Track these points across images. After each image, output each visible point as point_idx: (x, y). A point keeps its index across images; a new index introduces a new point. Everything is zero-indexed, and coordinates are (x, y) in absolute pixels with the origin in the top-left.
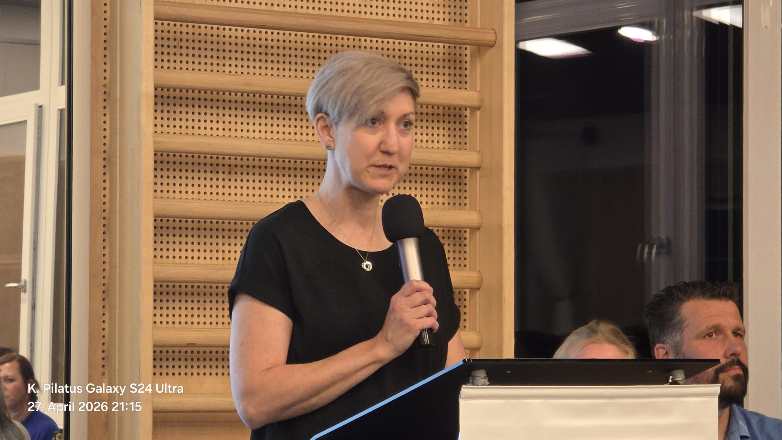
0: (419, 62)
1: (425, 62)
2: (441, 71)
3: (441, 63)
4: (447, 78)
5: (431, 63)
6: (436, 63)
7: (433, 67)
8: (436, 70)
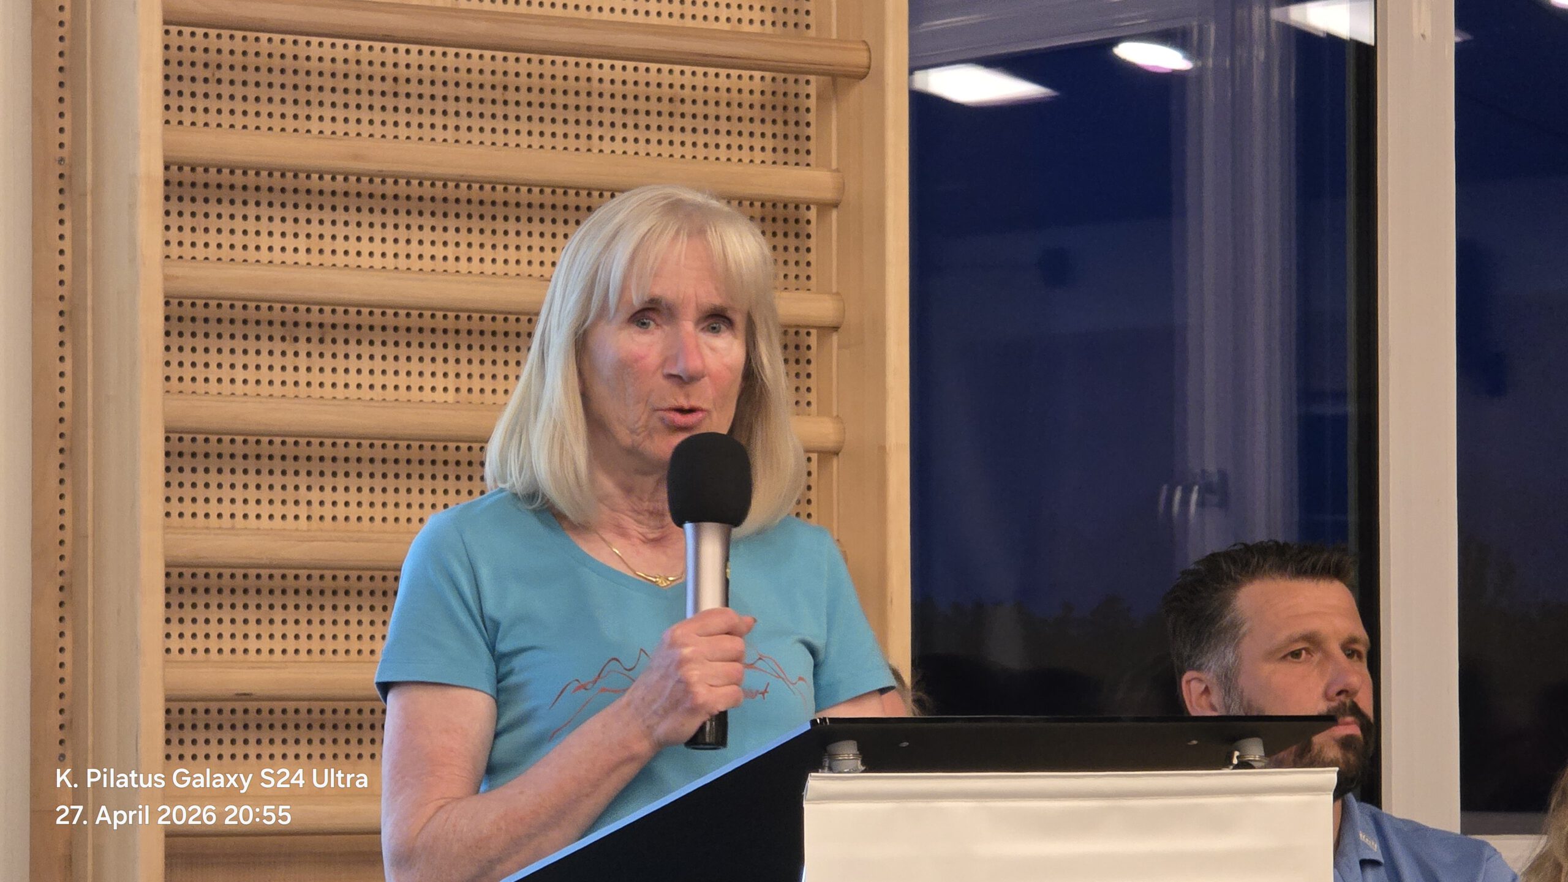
0: (711, 110)
1: (723, 111)
2: (757, 128)
3: (756, 113)
4: (769, 143)
5: (736, 112)
6: (746, 113)
7: (740, 119)
8: (746, 127)
